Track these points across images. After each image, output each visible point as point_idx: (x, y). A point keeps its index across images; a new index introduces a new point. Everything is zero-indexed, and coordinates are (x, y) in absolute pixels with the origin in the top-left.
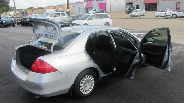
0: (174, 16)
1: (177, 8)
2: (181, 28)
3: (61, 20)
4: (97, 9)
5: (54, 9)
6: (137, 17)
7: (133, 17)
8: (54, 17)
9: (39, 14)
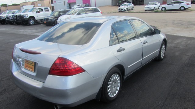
0: (164, 9)
1: (164, 1)
2: (174, 21)
3: (44, 16)
4: (80, 4)
5: (32, 4)
6: (126, 11)
7: (121, 11)
8: (37, 13)
9: (17, 10)
